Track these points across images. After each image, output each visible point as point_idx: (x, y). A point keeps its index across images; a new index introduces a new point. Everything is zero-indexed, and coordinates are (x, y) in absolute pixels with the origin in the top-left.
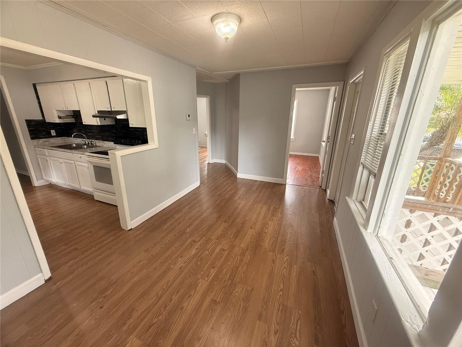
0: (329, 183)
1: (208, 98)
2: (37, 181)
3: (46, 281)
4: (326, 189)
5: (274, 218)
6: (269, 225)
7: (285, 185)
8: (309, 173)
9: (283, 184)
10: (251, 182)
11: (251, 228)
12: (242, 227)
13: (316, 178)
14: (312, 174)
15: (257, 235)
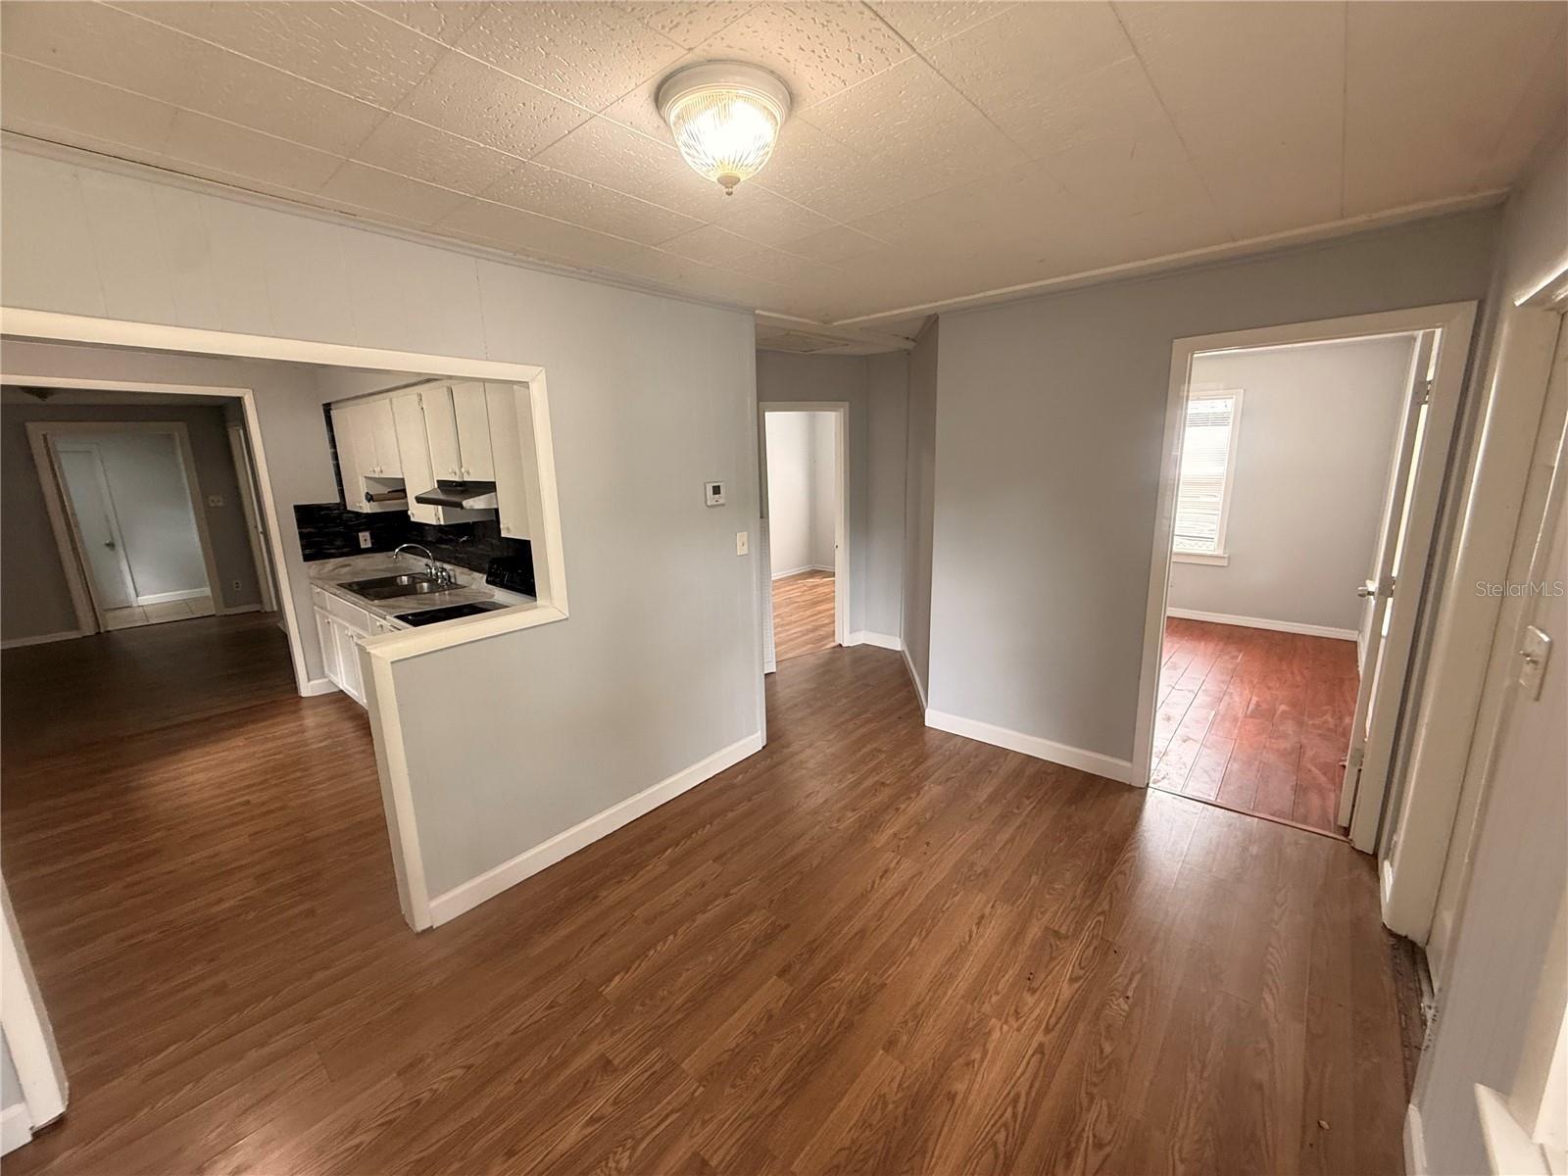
0: (1394, 830)
1: (842, 410)
2: (309, 680)
3: (38, 1134)
4: (1375, 855)
5: (1030, 1000)
6: (991, 1047)
7: (1142, 791)
8: (1284, 736)
9: (1130, 788)
10: (976, 756)
11: (890, 1045)
12: (848, 1026)
13: (1325, 768)
14: (1304, 741)
15: (901, 1109)
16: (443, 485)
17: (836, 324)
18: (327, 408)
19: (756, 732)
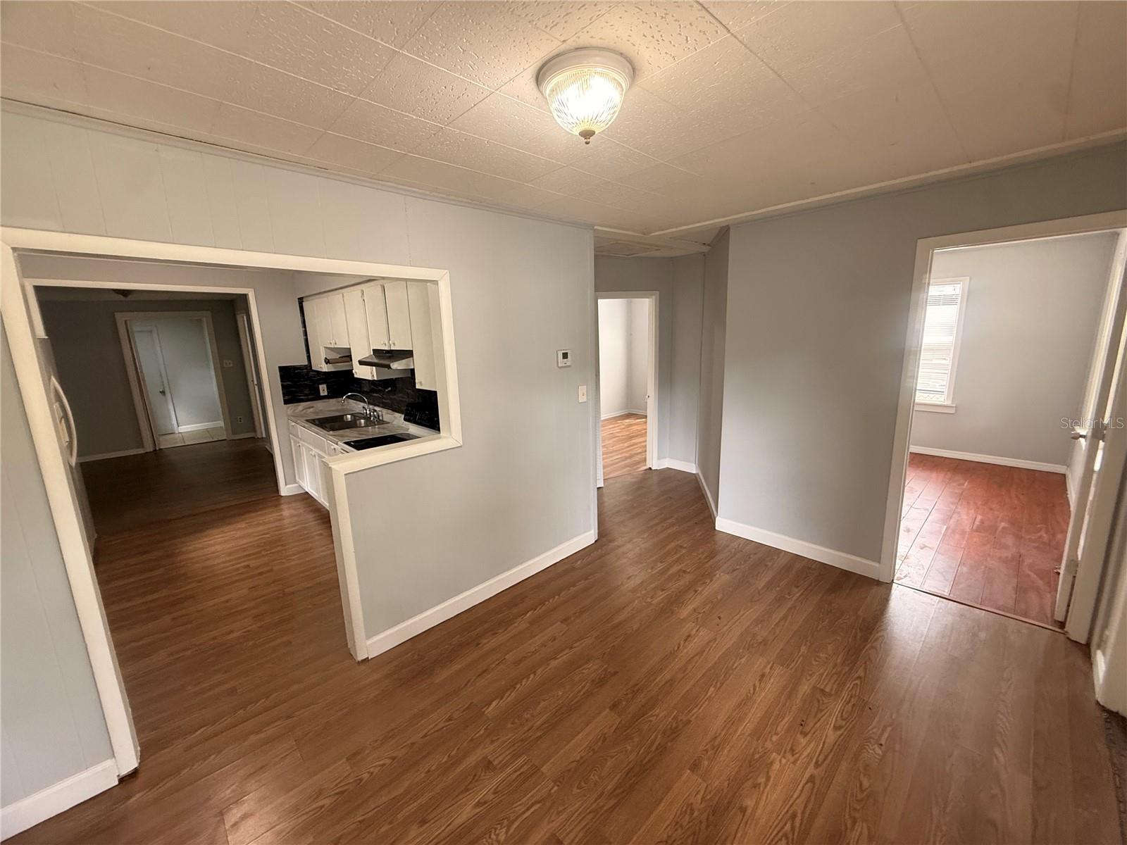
0: (1106, 625)
1: (654, 297)
2: (286, 485)
3: (122, 780)
4: (1088, 645)
5: (803, 741)
6: (773, 775)
7: (889, 585)
8: (1006, 547)
9: (878, 583)
10: (755, 554)
11: (695, 767)
12: (662, 750)
13: (1042, 574)
14: (1022, 551)
15: (705, 815)
16: (377, 352)
17: (653, 234)
18: (301, 301)
19: (590, 530)
